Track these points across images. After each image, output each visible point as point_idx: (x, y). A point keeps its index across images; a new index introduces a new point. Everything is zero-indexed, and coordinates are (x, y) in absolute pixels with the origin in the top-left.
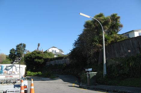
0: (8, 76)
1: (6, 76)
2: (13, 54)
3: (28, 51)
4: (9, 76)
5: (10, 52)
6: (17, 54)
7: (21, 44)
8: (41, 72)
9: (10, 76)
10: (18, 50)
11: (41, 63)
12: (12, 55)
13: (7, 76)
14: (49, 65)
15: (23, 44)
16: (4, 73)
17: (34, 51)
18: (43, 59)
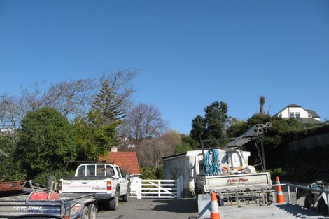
0: (234, 178)
1: (229, 180)
2: (199, 128)
3: (234, 120)
4: (238, 178)
5: (194, 126)
6: (209, 128)
7: (215, 105)
8: (283, 170)
9: (240, 180)
10: (211, 119)
11: (275, 147)
12: (200, 132)
13: (231, 179)
14: (296, 149)
15: (221, 103)
16: (223, 170)
17: (253, 118)
18: (280, 135)
